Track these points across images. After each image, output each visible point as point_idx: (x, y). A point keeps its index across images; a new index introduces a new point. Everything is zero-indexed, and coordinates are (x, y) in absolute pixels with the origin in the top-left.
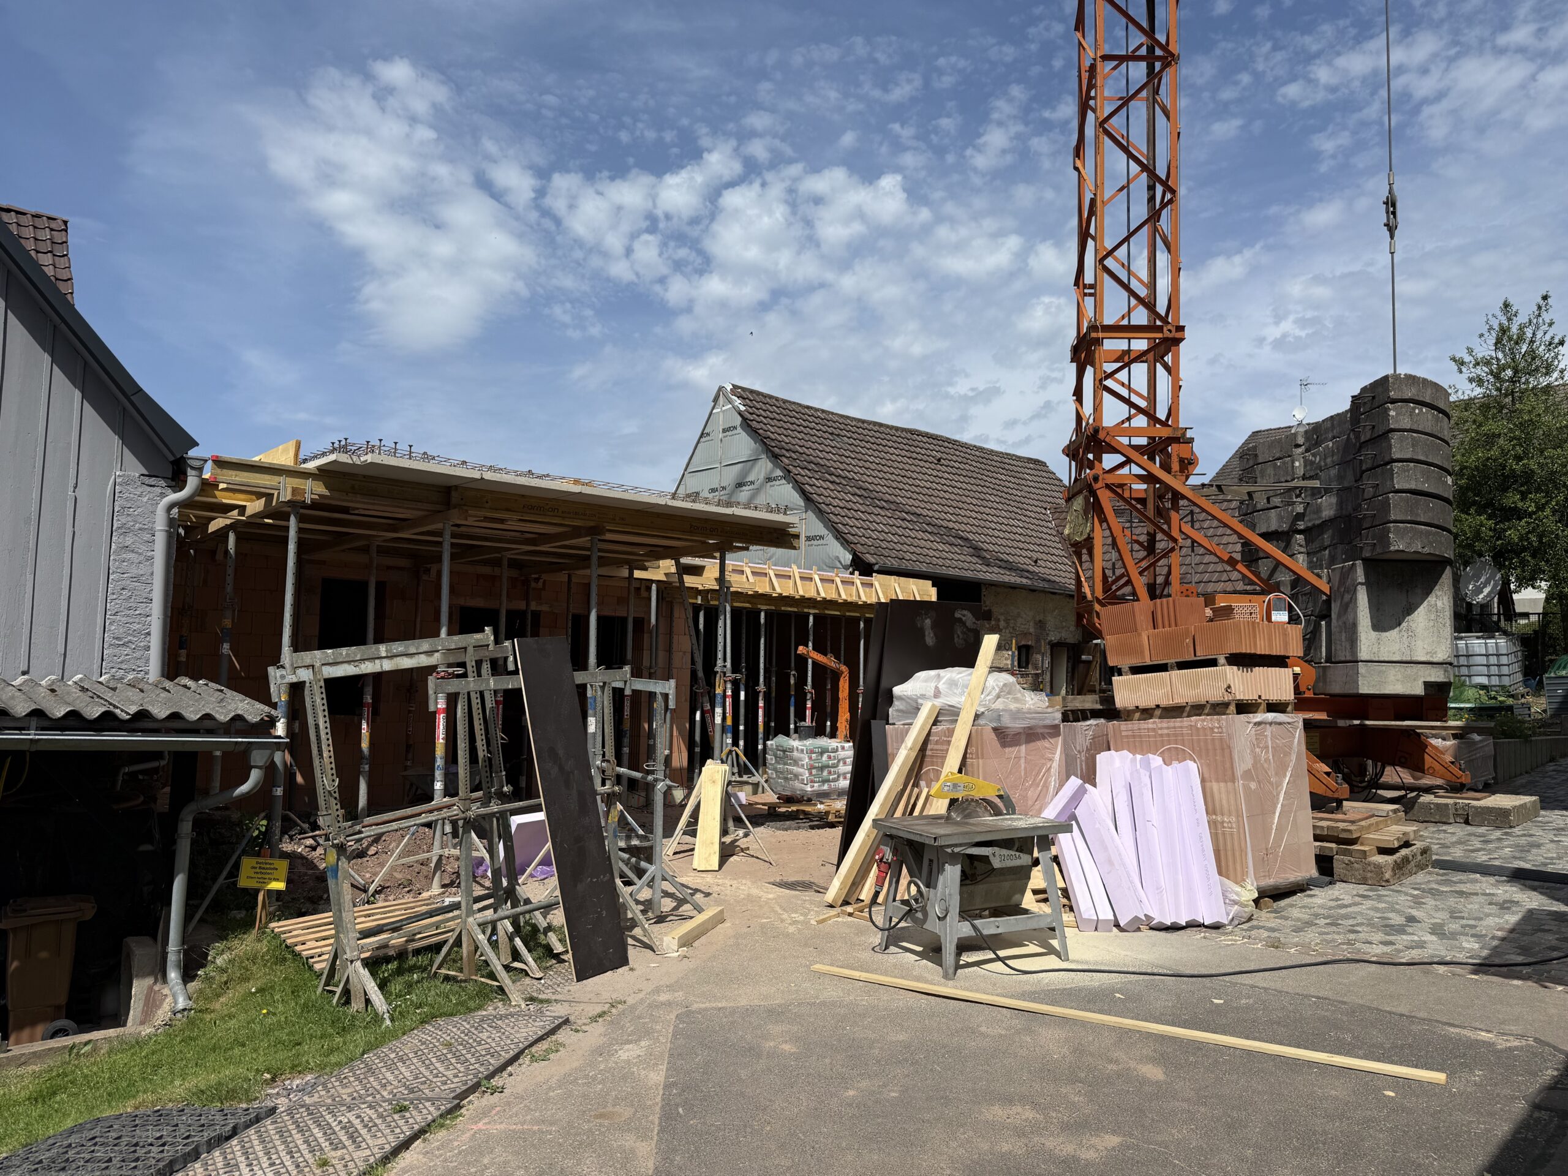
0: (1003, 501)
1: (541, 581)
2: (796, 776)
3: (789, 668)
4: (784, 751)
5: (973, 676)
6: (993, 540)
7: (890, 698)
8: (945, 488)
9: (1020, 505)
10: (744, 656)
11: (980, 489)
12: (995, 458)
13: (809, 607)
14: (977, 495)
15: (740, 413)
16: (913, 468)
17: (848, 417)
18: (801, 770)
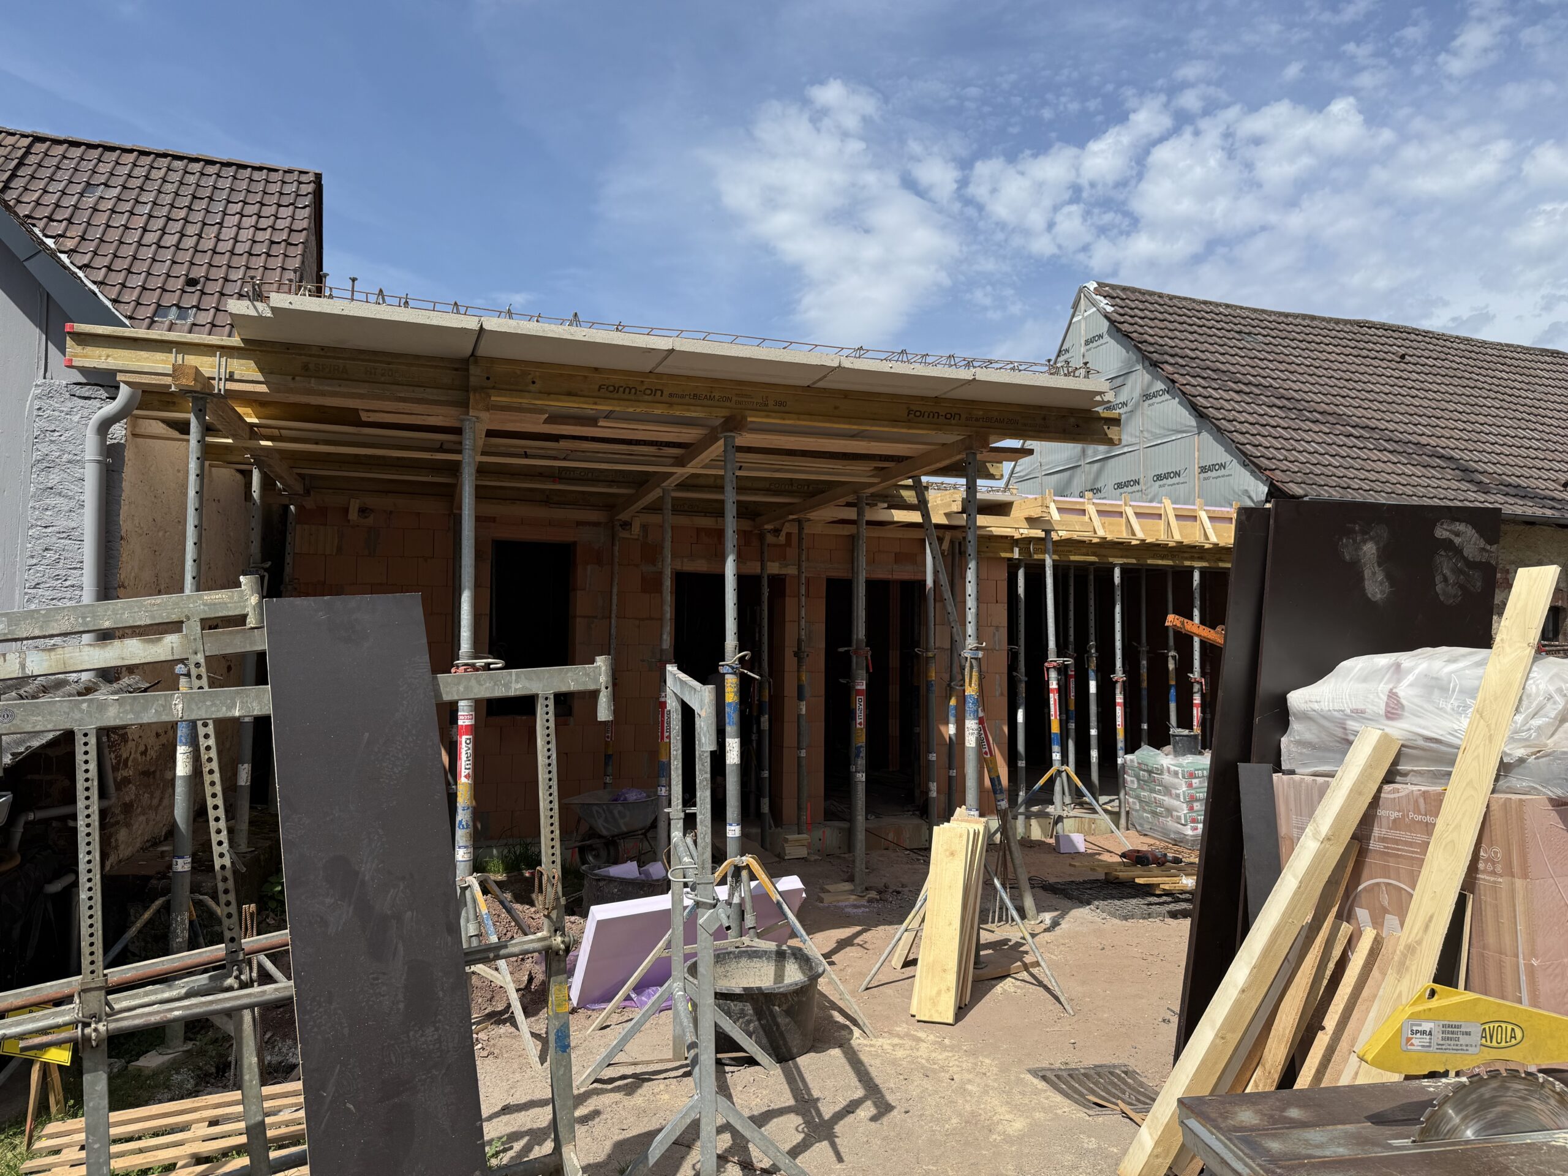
0: (1506, 405)
1: (783, 533)
2: (1169, 811)
3: (1166, 647)
4: (1150, 772)
5: (1490, 667)
6: (1494, 458)
7: (1281, 717)
8: (1414, 392)
9: (1533, 410)
10: (1092, 630)
11: (1468, 391)
12: (1489, 351)
13: (1192, 559)
14: (1463, 400)
15: (1107, 316)
16: (1363, 369)
17: (1264, 311)
18: (1176, 803)
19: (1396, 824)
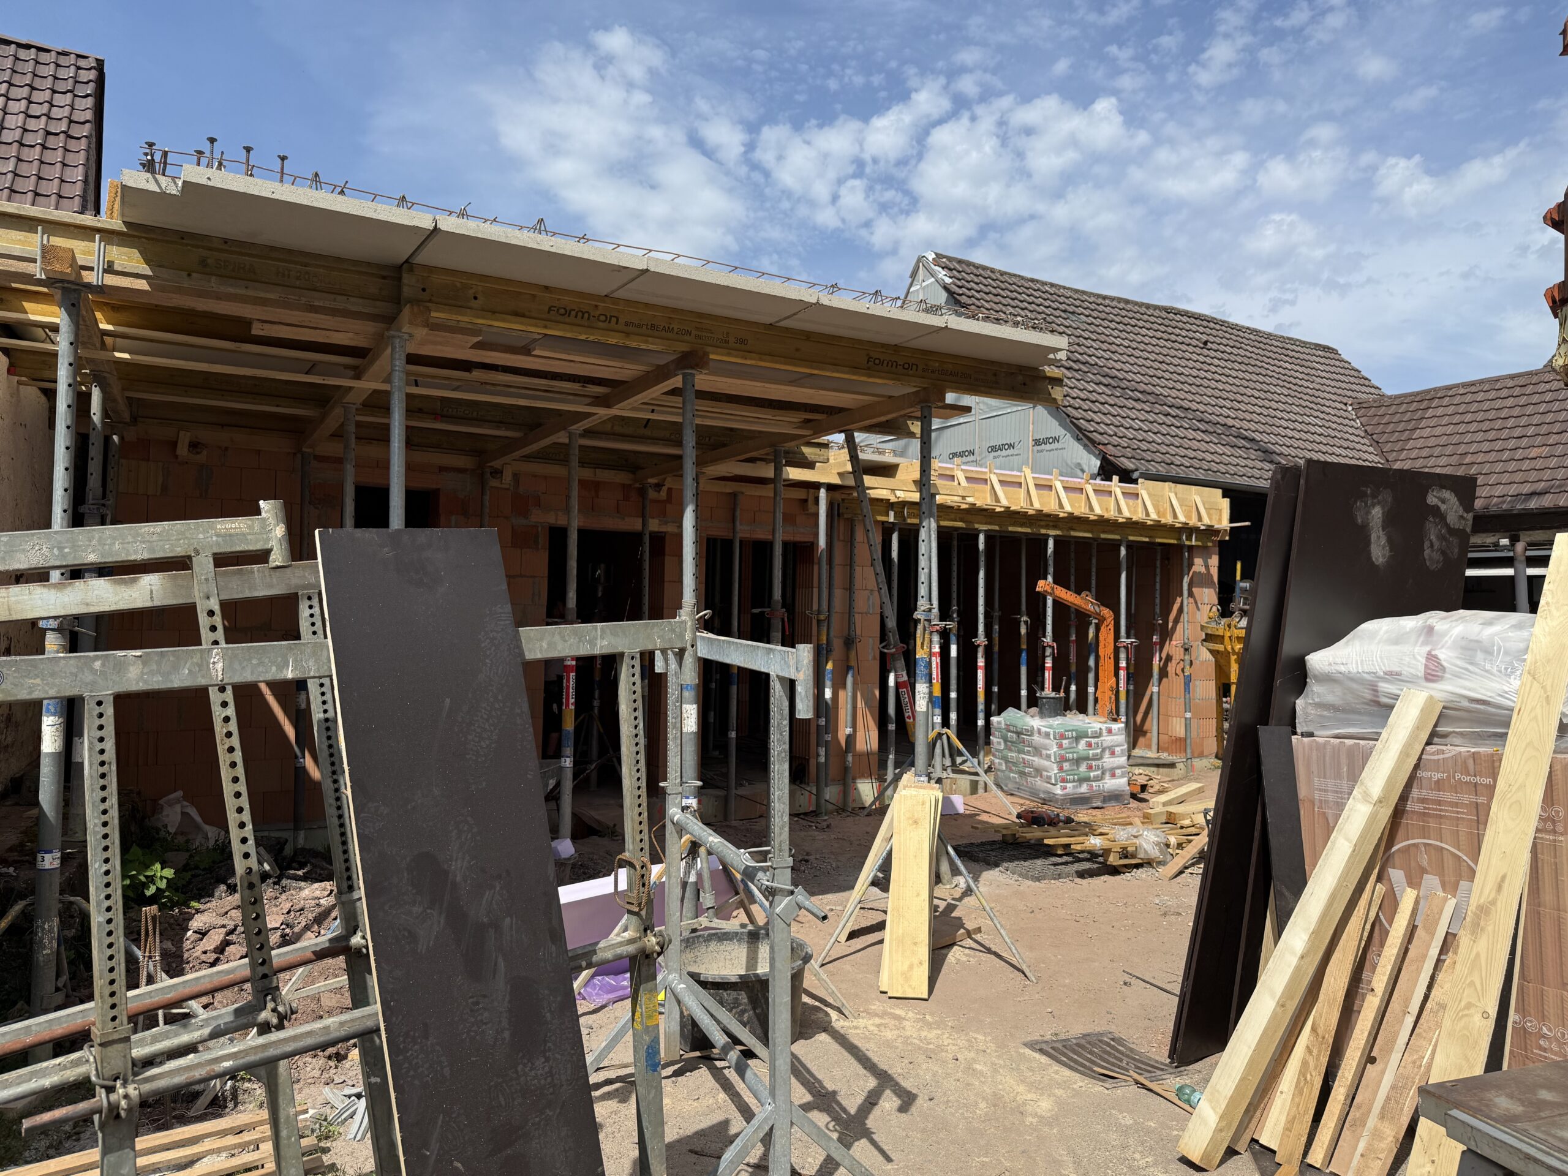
2: (1038, 771)
3: (1019, 612)
4: (1018, 734)
13: (1047, 527)
15: (946, 288)
16: (1173, 352)
17: (1084, 293)
19: (1439, 785)
